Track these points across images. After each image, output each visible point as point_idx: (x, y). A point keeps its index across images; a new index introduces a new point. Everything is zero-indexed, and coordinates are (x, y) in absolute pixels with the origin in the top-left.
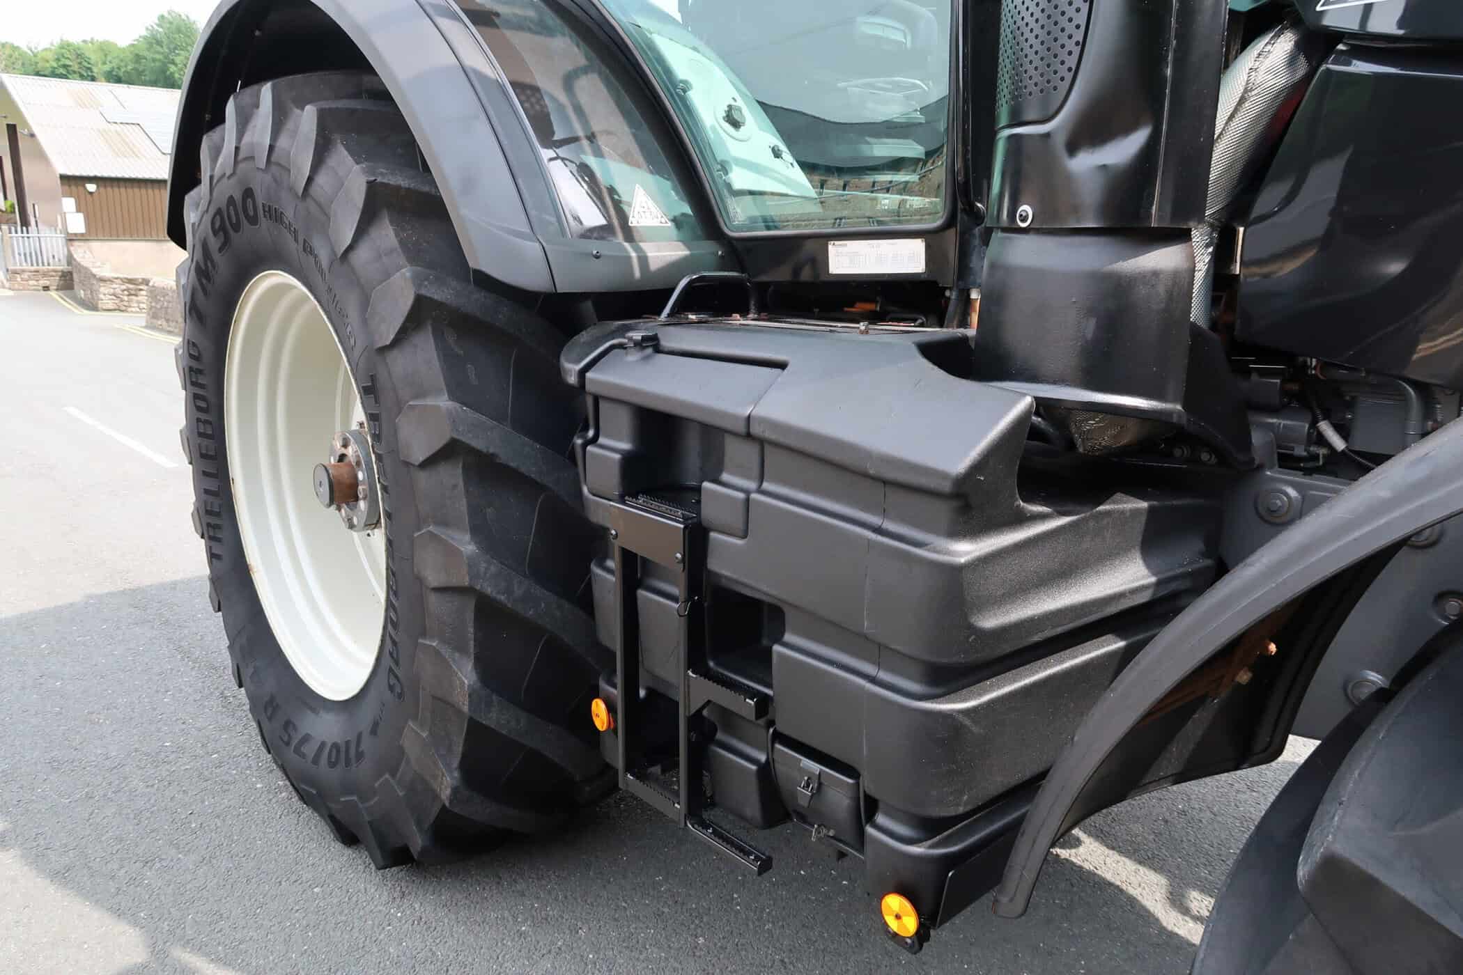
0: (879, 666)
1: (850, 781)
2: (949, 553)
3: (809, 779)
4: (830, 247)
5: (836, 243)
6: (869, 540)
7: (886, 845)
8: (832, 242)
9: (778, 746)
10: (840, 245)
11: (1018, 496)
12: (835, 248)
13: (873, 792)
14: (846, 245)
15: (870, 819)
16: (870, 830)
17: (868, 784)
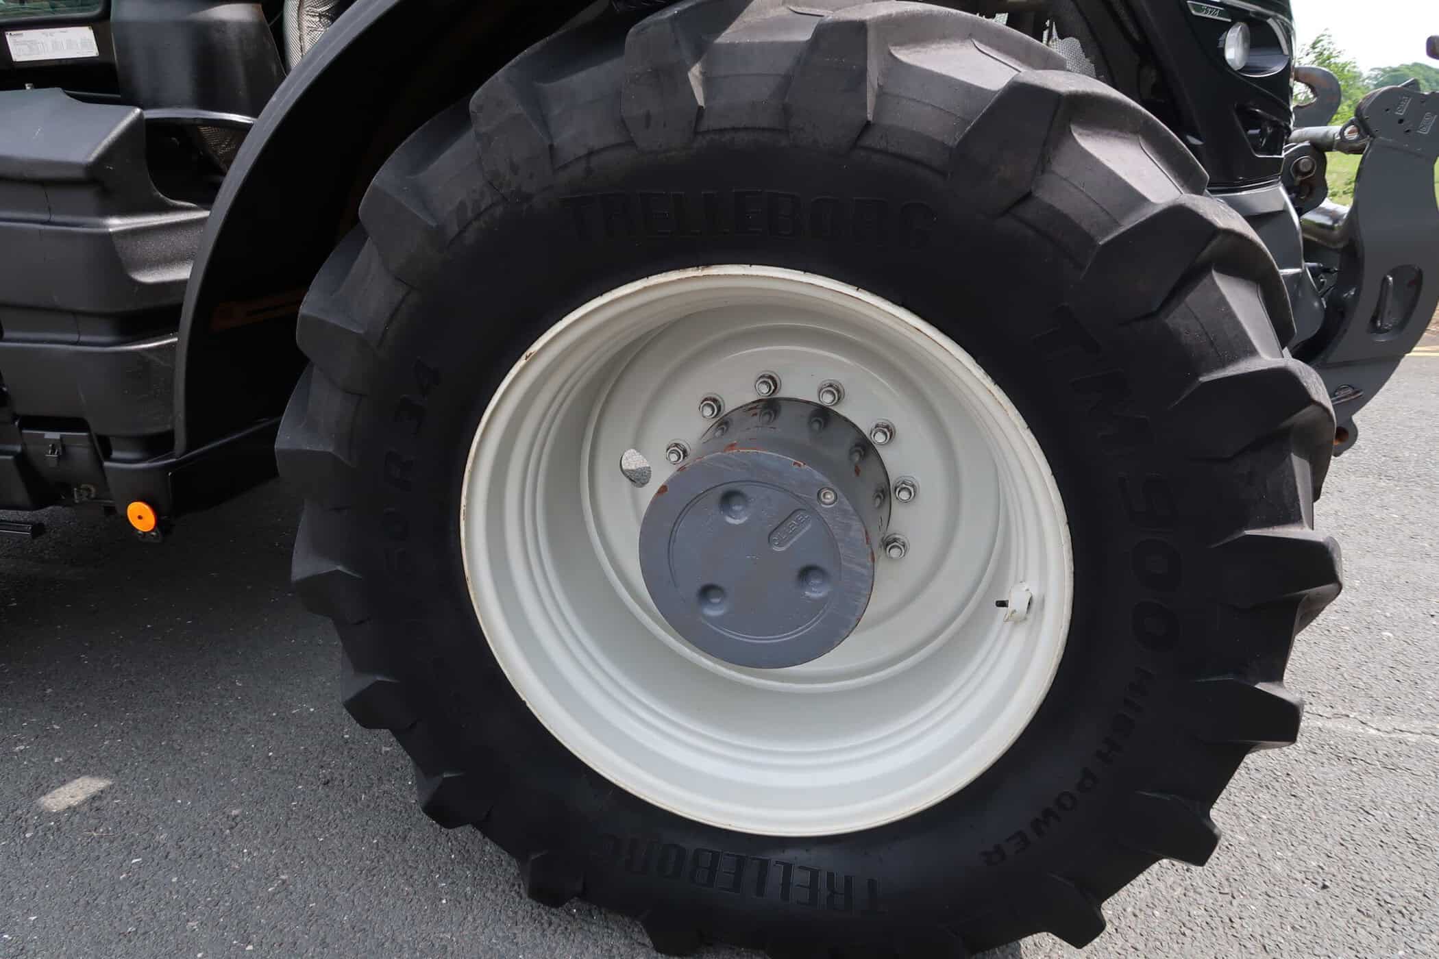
0: (79, 334)
1: (84, 434)
2: (99, 226)
3: (53, 445)
4: (8, 37)
5: (13, 33)
6: (40, 231)
7: (122, 470)
8: (9, 33)
9: (25, 431)
10: (17, 35)
11: (154, 188)
12: (12, 38)
13: (103, 432)
14: (22, 34)
15: (108, 457)
16: (107, 464)
17: (96, 428)
